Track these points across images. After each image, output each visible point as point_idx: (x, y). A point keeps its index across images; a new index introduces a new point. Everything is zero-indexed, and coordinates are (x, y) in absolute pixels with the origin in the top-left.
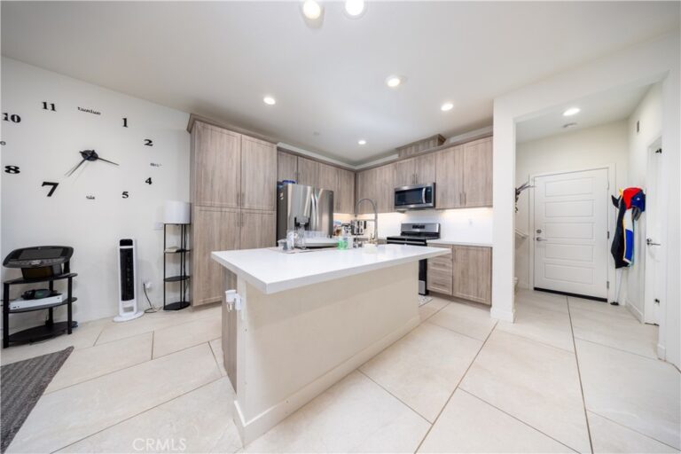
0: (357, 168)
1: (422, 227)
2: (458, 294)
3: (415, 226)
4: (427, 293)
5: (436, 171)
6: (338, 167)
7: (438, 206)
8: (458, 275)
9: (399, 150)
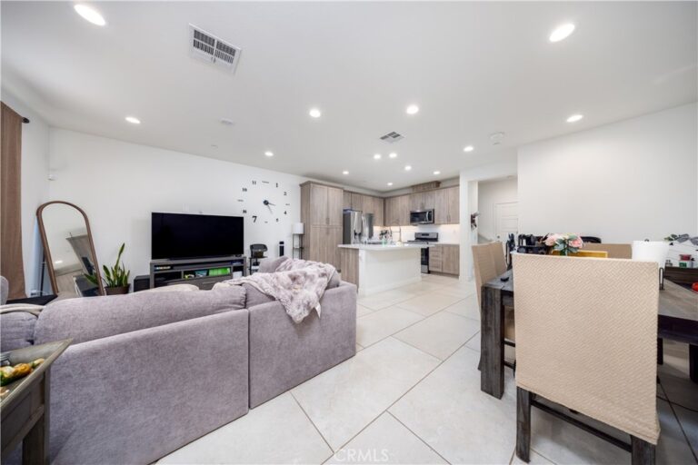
0: (384, 195)
1: (427, 235)
2: (445, 271)
3: (423, 235)
4: (429, 272)
5: (435, 202)
6: (374, 197)
7: (436, 222)
8: (444, 260)
9: (413, 187)
